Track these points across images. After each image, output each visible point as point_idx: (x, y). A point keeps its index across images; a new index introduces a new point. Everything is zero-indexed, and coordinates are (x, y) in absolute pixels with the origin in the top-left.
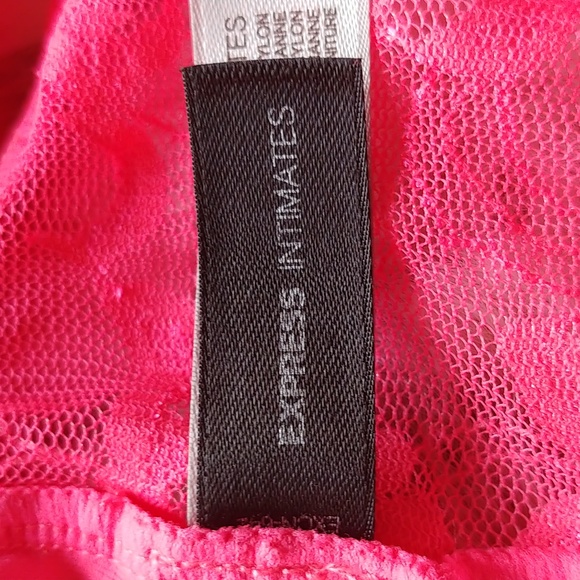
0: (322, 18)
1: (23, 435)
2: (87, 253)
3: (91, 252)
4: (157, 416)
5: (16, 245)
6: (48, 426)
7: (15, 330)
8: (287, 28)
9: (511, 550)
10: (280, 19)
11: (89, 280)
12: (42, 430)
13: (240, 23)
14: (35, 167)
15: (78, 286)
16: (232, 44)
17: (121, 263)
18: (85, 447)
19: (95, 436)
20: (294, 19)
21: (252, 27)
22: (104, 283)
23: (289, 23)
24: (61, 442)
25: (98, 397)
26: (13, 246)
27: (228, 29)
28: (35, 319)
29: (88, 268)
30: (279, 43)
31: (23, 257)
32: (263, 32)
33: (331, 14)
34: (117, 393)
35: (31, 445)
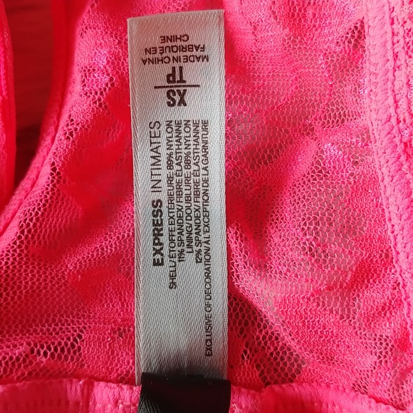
0: (201, 125)
1: (39, 353)
2: (62, 258)
3: (64, 257)
4: (109, 339)
5: (25, 252)
6: (53, 349)
7: (23, 297)
8: (182, 129)
9: (294, 384)
10: (179, 124)
11: (63, 272)
12: (50, 351)
13: (157, 125)
14: (45, 194)
15: (57, 276)
16: (153, 136)
17: (80, 263)
18: (72, 360)
19: (77, 354)
20: (186, 124)
21: (163, 128)
22: (71, 274)
23: (183, 126)
24: (59, 357)
25: (75, 331)
26: (23, 252)
27: (151, 128)
28: (34, 291)
29: (62, 266)
30: (177, 136)
31: (28, 259)
32: (169, 130)
33: (205, 123)
34: (85, 328)
35: (44, 360)
